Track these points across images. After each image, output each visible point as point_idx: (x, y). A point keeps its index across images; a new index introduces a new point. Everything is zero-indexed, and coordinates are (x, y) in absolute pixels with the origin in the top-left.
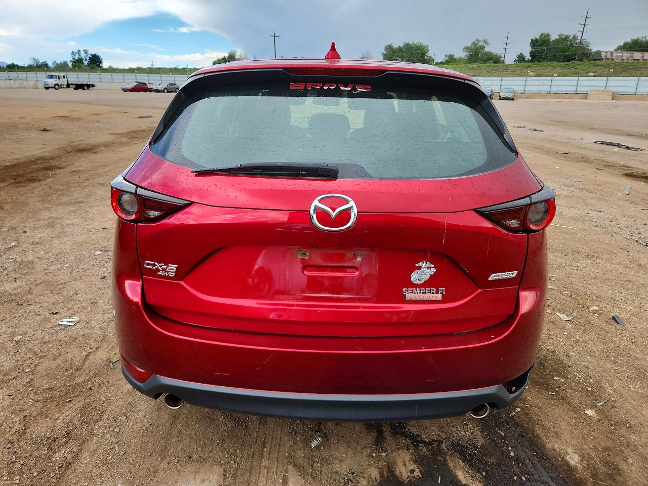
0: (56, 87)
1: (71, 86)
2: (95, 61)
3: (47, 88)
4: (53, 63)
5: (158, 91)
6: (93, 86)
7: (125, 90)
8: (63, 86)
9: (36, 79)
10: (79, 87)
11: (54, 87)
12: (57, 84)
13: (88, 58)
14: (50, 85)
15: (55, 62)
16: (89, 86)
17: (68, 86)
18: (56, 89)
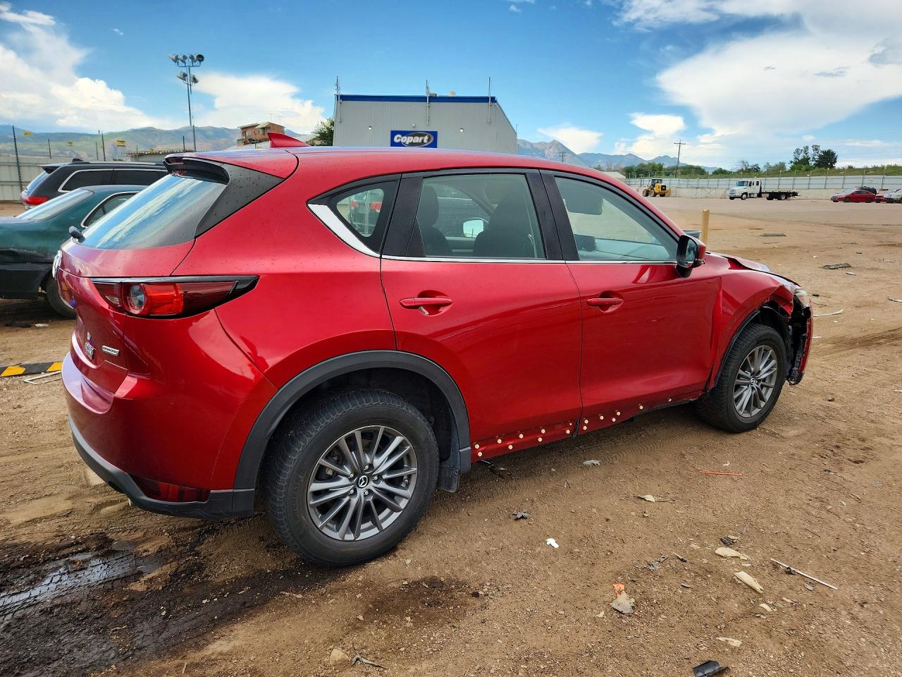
0: (744, 196)
1: (763, 195)
2: (827, 161)
3: (732, 198)
4: (765, 166)
5: (890, 201)
6: (795, 194)
7: (835, 200)
8: (752, 196)
9: (727, 187)
10: (774, 196)
11: (741, 197)
12: (746, 193)
13: (817, 157)
14: (737, 194)
15: (768, 163)
16: (788, 195)
17: (760, 195)
18: (742, 199)
